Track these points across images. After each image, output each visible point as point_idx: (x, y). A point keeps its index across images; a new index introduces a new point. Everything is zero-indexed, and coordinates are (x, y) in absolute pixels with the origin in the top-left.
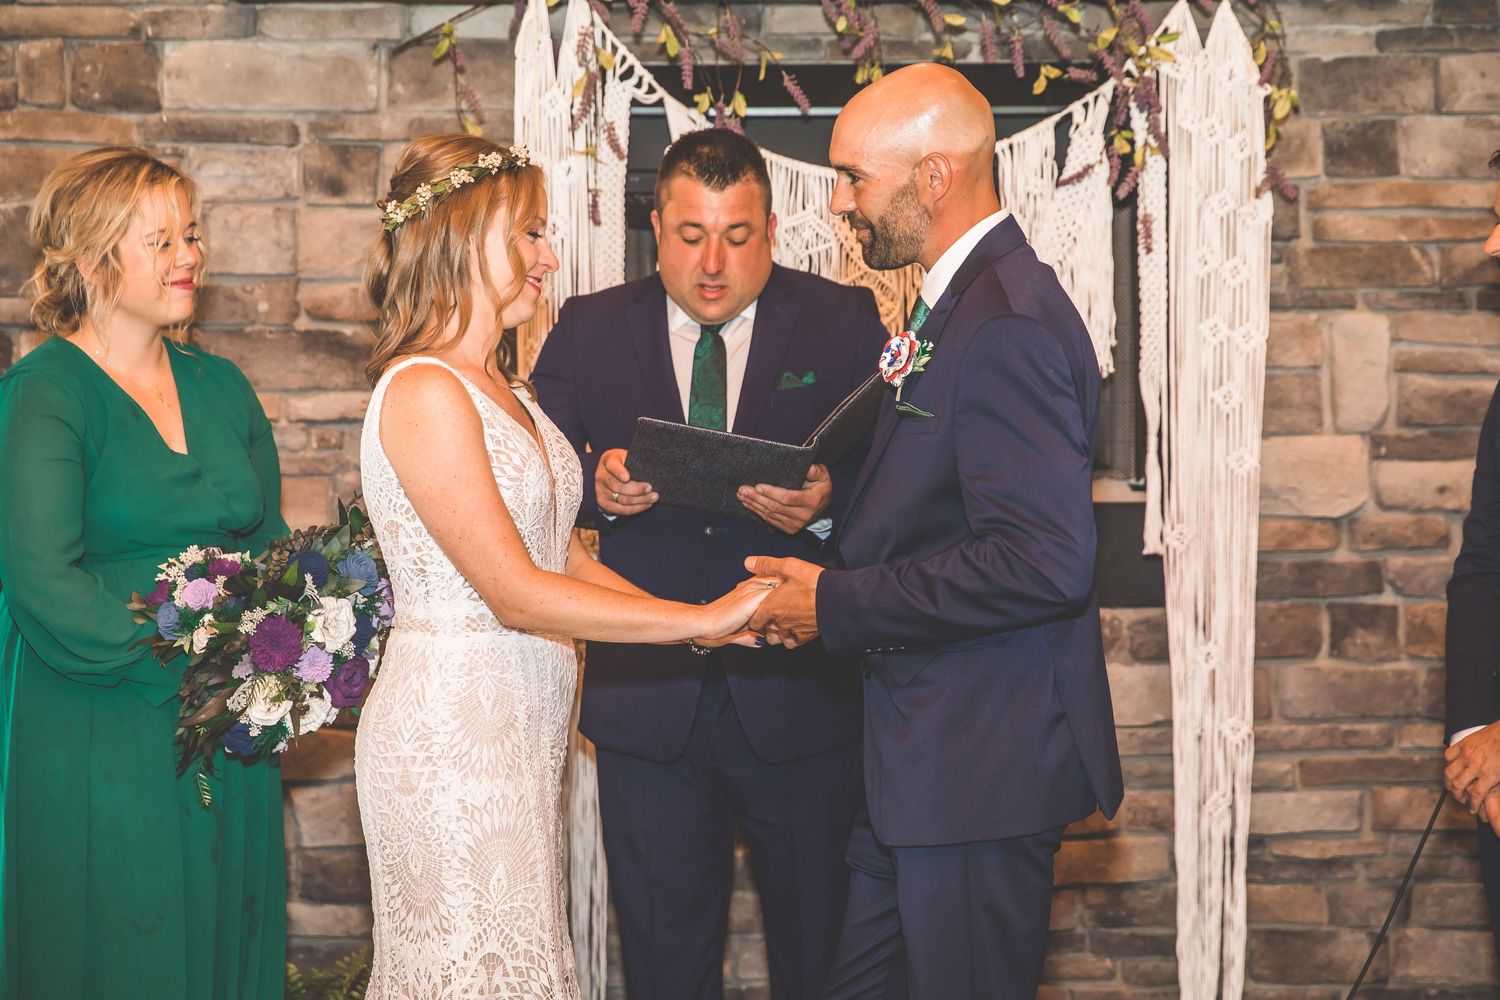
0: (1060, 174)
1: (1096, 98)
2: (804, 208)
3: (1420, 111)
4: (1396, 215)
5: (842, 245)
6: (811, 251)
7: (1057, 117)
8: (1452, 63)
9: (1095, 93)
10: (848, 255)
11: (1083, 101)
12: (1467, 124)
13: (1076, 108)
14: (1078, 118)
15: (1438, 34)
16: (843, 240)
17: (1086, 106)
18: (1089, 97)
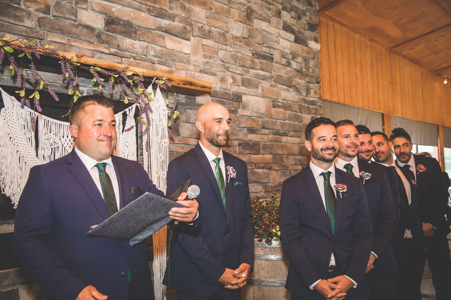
0: (124, 128)
1: (132, 108)
2: (50, 132)
3: (184, 122)
4: (180, 145)
5: (63, 145)
6: (52, 147)
7: (123, 112)
8: (189, 111)
9: (132, 107)
10: (65, 148)
11: (129, 108)
12: (192, 126)
13: (127, 110)
14: (128, 113)
15: (186, 104)
16: (63, 144)
17: (129, 110)
18: (130, 108)
